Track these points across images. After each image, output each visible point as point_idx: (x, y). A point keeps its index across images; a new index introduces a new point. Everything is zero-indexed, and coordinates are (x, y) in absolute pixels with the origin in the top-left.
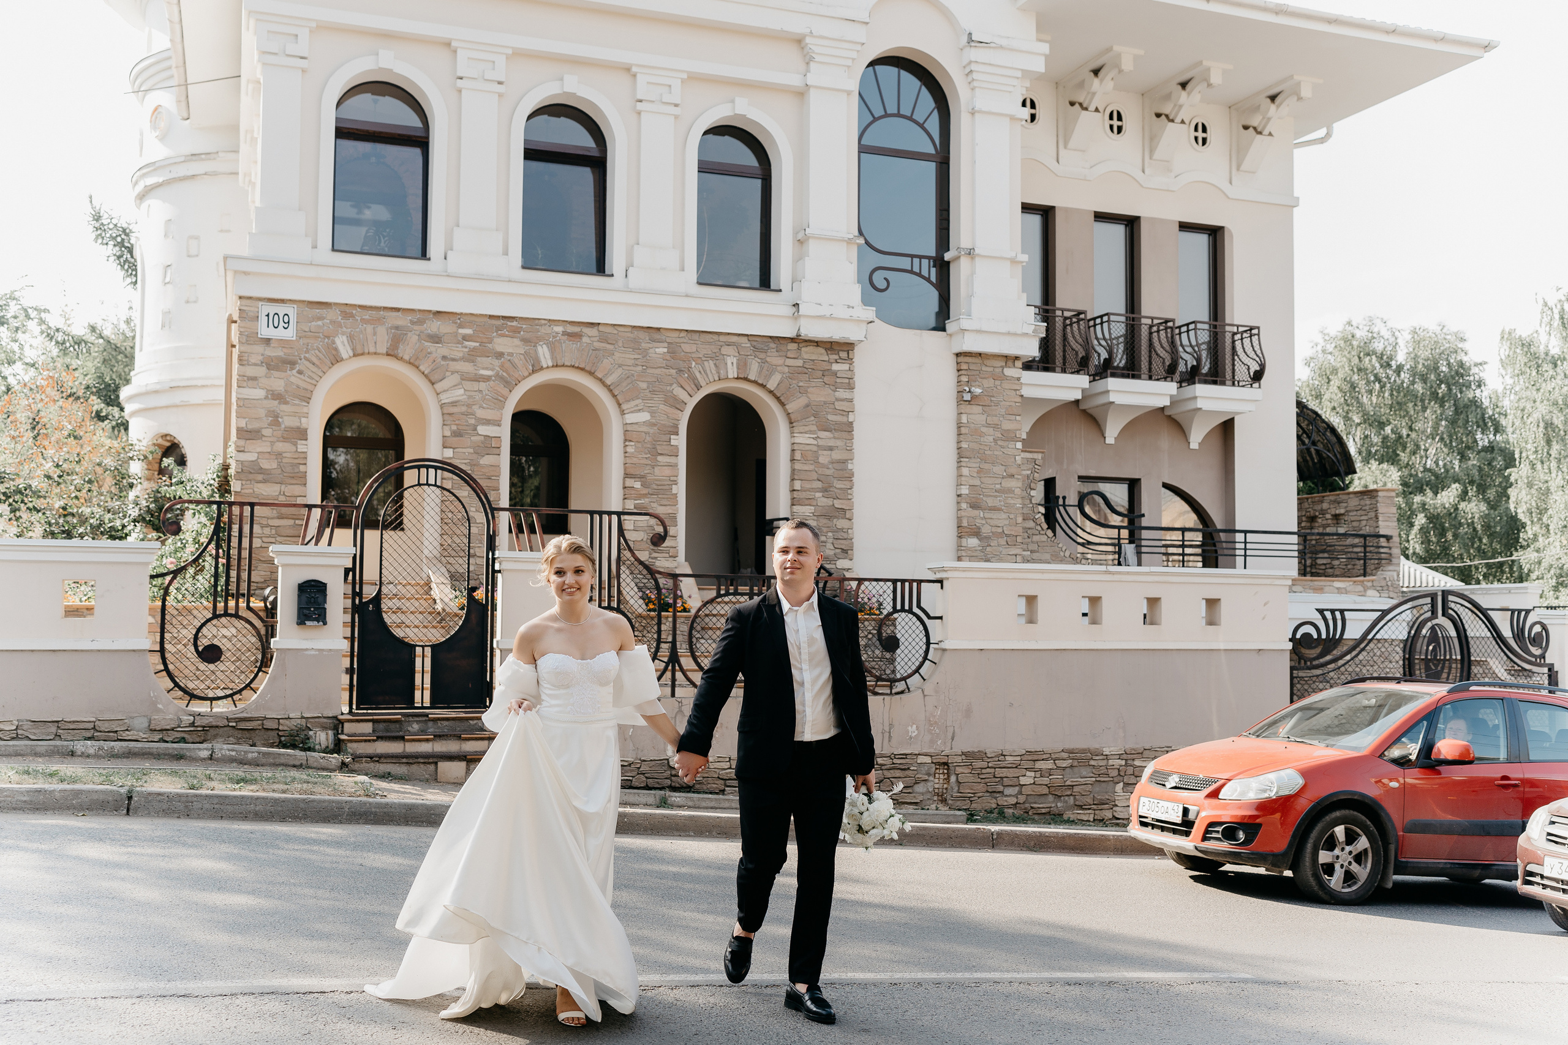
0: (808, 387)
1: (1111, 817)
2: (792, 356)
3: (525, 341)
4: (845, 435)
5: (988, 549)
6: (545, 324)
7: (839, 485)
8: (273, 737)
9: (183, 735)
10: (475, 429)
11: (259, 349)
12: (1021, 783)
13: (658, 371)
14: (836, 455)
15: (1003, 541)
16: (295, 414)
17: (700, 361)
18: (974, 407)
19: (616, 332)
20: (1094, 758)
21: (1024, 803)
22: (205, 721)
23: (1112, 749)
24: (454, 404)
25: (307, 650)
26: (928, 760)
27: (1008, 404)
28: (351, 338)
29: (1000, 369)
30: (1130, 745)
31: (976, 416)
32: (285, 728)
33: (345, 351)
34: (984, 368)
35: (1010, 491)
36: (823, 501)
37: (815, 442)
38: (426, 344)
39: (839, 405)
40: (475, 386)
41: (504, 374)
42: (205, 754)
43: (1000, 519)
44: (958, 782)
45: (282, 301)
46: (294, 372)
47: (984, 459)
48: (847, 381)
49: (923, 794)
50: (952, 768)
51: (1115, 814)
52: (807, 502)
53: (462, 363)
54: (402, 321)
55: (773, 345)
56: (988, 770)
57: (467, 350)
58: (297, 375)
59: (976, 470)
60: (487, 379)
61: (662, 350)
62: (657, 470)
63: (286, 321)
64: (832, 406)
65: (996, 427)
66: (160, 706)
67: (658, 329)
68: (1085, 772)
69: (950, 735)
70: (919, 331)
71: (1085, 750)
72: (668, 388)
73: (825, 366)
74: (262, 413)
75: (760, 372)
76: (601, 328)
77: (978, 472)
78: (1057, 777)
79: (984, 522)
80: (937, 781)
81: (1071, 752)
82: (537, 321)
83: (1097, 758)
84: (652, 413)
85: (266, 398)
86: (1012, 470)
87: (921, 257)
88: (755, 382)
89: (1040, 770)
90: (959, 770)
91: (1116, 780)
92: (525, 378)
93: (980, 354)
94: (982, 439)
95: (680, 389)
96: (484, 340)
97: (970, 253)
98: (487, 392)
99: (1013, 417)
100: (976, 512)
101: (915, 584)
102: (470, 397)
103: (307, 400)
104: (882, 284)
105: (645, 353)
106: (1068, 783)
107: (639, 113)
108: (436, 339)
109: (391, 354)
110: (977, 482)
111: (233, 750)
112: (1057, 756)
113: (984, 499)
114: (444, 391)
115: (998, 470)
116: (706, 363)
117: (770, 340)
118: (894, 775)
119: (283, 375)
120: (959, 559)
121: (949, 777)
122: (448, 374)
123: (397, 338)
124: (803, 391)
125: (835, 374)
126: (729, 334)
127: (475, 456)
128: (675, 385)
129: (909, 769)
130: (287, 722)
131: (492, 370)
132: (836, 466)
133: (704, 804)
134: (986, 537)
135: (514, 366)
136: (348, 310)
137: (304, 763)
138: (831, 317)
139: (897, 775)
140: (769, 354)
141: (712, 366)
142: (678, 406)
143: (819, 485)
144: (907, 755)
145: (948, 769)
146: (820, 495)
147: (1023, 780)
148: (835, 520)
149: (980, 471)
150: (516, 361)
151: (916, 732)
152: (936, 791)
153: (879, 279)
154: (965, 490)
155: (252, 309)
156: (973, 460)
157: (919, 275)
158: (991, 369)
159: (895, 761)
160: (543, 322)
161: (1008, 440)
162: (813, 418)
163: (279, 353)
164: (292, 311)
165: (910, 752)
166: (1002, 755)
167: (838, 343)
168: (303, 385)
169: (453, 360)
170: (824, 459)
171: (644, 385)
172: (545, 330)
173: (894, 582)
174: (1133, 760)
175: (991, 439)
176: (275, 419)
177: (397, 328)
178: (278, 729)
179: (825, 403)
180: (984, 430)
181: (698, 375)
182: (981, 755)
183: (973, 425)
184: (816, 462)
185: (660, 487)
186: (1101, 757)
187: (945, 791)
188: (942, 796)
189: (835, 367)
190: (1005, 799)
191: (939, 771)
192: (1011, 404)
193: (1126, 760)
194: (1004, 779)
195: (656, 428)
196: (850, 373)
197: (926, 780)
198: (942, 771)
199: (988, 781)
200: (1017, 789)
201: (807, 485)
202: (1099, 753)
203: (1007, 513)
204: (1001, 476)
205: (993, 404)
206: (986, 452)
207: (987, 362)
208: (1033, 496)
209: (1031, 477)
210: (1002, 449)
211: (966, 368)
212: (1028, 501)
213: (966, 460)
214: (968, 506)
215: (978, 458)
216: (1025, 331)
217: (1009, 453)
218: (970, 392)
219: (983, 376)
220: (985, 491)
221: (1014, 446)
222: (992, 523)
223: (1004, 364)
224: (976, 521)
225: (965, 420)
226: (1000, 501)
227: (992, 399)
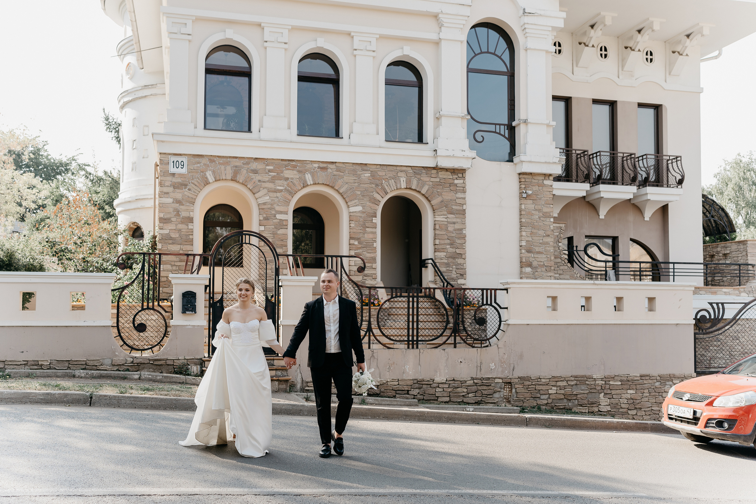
0: (442, 192)
1: (597, 410)
2: (434, 177)
3: (299, 172)
4: (461, 216)
5: (536, 273)
6: (309, 163)
7: (459, 241)
8: (171, 368)
9: (128, 367)
10: (275, 216)
11: (170, 178)
12: (550, 393)
13: (366, 186)
14: (457, 226)
15: (544, 269)
16: (187, 210)
17: (387, 180)
18: (528, 201)
19: (344, 166)
20: (588, 380)
21: (551, 403)
22: (138, 361)
23: (598, 375)
24: (264, 204)
25: (187, 326)
26: (501, 381)
27: (546, 199)
28: (214, 172)
29: (542, 181)
30: (608, 373)
31: (529, 205)
32: (177, 364)
33: (211, 179)
34: (533, 181)
35: (547, 243)
36: (451, 250)
37: (446, 220)
38: (251, 174)
39: (458, 201)
40: (275, 195)
41: (289, 188)
42: (137, 377)
43: (542, 258)
44: (517, 393)
45: (180, 155)
46: (187, 189)
47: (533, 227)
48: (462, 188)
49: (498, 398)
50: (513, 385)
51: (599, 409)
52: (442, 250)
53: (268, 183)
54: (238, 163)
55: (424, 171)
56: (532, 386)
57: (270, 177)
58: (188, 191)
59: (529, 233)
60: (281, 191)
61: (368, 175)
62: (366, 235)
63: (182, 164)
64: (454, 201)
65: (539, 210)
66: (117, 353)
67: (366, 164)
68: (583, 387)
69: (512, 368)
71: (583, 375)
72: (371, 194)
73: (451, 181)
74: (171, 210)
75: (418, 185)
76: (337, 164)
78: (568, 390)
79: (534, 259)
80: (505, 391)
81: (576, 377)
82: (305, 162)
83: (590, 380)
84: (363, 207)
85: (173, 202)
86: (549, 233)
87: (500, 125)
88: (415, 190)
89: (560, 386)
90: (517, 386)
91: (600, 391)
92: (299, 190)
93: (531, 173)
94: (533, 217)
95: (377, 194)
96: (279, 172)
97: (525, 122)
98: (281, 198)
99: (549, 206)
100: (530, 255)
101: (493, 291)
102: (272, 200)
103: (193, 203)
104: (480, 139)
105: (359, 176)
106: (574, 393)
107: (355, 56)
108: (255, 172)
109: (233, 180)
110: (530, 239)
111: (149, 375)
112: (568, 379)
113: (534, 247)
114: (260, 198)
115: (541, 232)
116: (390, 181)
117: (423, 169)
118: (483, 389)
119: (181, 191)
120: (521, 278)
121: (511, 389)
122: (261, 189)
123: (236, 172)
124: (440, 194)
125: (456, 185)
126: (401, 166)
127: (275, 230)
128: (374, 192)
129: (490, 385)
130: (178, 361)
131: (283, 186)
132: (458, 232)
133: (384, 403)
134: (535, 267)
135: (294, 184)
136: (212, 159)
137: (185, 381)
138: (453, 156)
139: (485, 388)
140: (422, 176)
141: (393, 182)
142: (376, 203)
143: (448, 241)
144: (489, 378)
145: (511, 386)
146: (449, 246)
147: (550, 392)
148: (457, 259)
149: (532, 233)
150: (295, 182)
151: (494, 367)
152: (505, 397)
153: (478, 136)
154: (524, 243)
155: (166, 159)
156: (528, 228)
157: (499, 134)
158: (537, 181)
159: (483, 381)
160: (308, 162)
161: (546, 217)
162: (445, 208)
163: (179, 180)
164: (185, 159)
165: (491, 377)
166: (539, 378)
167: (457, 169)
168: (191, 196)
169: (264, 182)
170: (451, 228)
171: (359, 193)
172: (309, 166)
173: (482, 290)
174: (609, 381)
175: (537, 217)
176: (178, 213)
177: (236, 167)
178: (173, 365)
179: (451, 200)
180: (533, 212)
181: (386, 187)
182: (528, 378)
183: (528, 210)
184: (447, 230)
185: (367, 244)
186: (592, 380)
187: (509, 397)
188: (508, 399)
189: (456, 182)
190: (541, 401)
191: (506, 387)
192: (548, 199)
193: (605, 381)
194: (541, 391)
195: (365, 214)
196: (464, 184)
197: (500, 391)
198: (507, 387)
199: (532, 391)
200: (547, 396)
201: (442, 242)
202: (591, 377)
203: (546, 255)
204: (543, 236)
205: (538, 199)
206: (535, 224)
207: (535, 177)
208: (560, 246)
209: (559, 236)
210: (543, 222)
211: (524, 181)
212: (558, 249)
213: (524, 228)
214: (526, 251)
215: (530, 227)
216: (554, 161)
217: (547, 224)
218: (526, 193)
219: (533, 185)
220: (534, 243)
221: (549, 220)
222: (538, 260)
223: (544, 178)
224: (530, 259)
225: (523, 208)
226: (542, 249)
227: (538, 196)
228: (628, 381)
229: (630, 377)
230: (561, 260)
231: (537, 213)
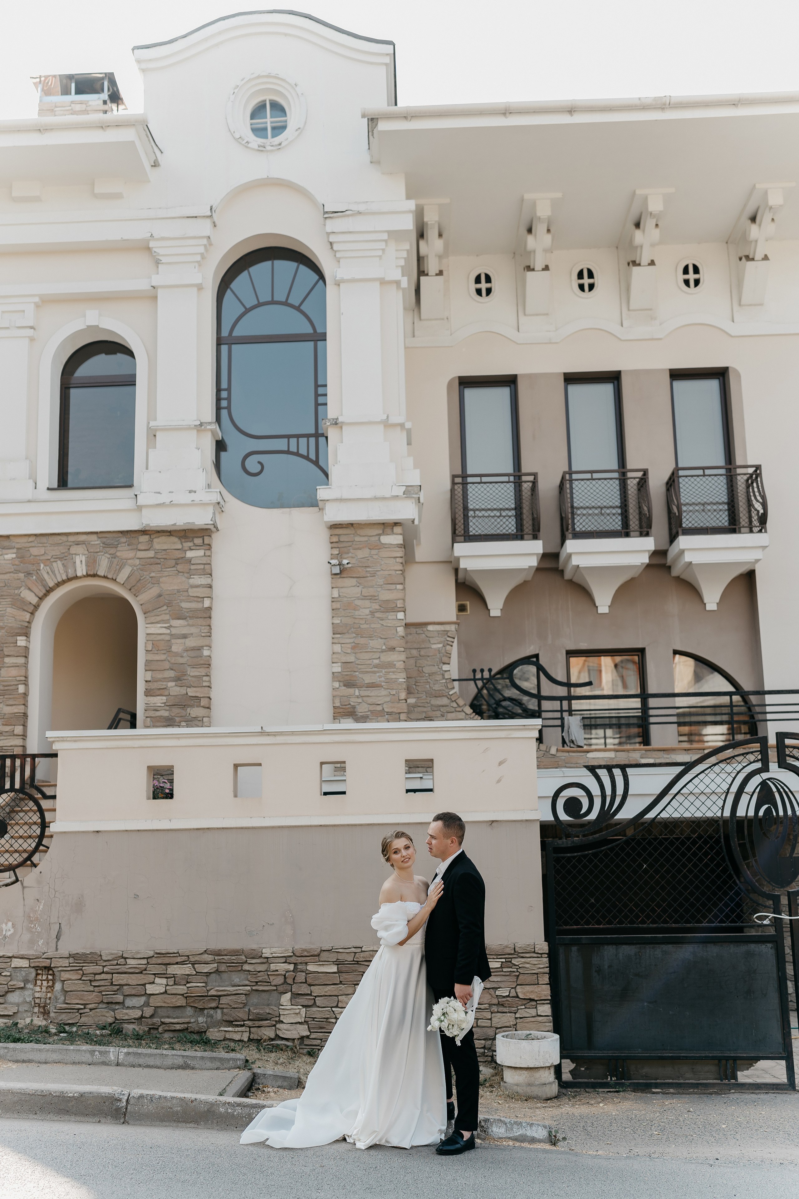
0: (161, 577)
1: (272, 1035)
2: (143, 548)
4: (201, 621)
7: (192, 672)
12: (148, 992)
14: (191, 643)
17: (48, 562)
18: (346, 580)
20: (249, 961)
21: (151, 1017)
23: (274, 950)
26: (25, 963)
27: (387, 573)
29: (376, 538)
30: (302, 944)
31: (350, 588)
34: (357, 539)
35: (391, 665)
36: (174, 689)
37: (168, 631)
39: (193, 592)
44: (65, 992)
47: (359, 634)
48: (202, 567)
49: (18, 1005)
50: (57, 974)
55: (123, 540)
56: (103, 976)
59: (349, 646)
61: (10, 556)
62: (3, 671)
64: (185, 594)
65: (372, 598)
67: (8, 537)
68: (236, 978)
69: (54, 934)
70: (288, 509)
71: (238, 951)
72: (16, 592)
73: (178, 554)
75: (110, 568)
77: (353, 648)
78: (197, 985)
79: (360, 700)
80: (38, 989)
81: (218, 953)
83: (254, 961)
86: (393, 643)
87: (298, 436)
88: (105, 577)
89: (174, 976)
90: (65, 976)
91: (280, 988)
93: (353, 524)
94: (357, 613)
95: (27, 591)
97: (337, 423)
99: (393, 587)
104: (256, 469)
106: (212, 992)
110: (351, 658)
112: (197, 958)
113: (360, 675)
115: (376, 644)
116: (52, 564)
117: (117, 535)
121: (54, 984)
124: (156, 582)
125: (189, 561)
126: (78, 533)
128: (22, 588)
132: (192, 653)
138: (172, 504)
140: (119, 549)
141: (58, 566)
142: (26, 607)
143: (172, 674)
145: (53, 975)
146: (173, 684)
147: (150, 989)
149: (355, 647)
151: (12, 930)
152: (37, 1001)
153: (252, 464)
154: (339, 668)
156: (347, 636)
157: (297, 454)
158: (366, 539)
161: (387, 611)
162: (163, 607)
165: (2, 954)
166: (122, 957)
167: (192, 530)
170: (177, 646)
174: (306, 963)
175: (367, 611)
179: (179, 591)
180: (358, 602)
181: (46, 576)
182: (94, 958)
183: (346, 599)
184: (169, 651)
185: (6, 688)
186: (258, 961)
187: (48, 1001)
188: (44, 1007)
189: (189, 554)
190: (125, 1011)
191: (40, 977)
192: (390, 572)
193: (295, 964)
194: (125, 987)
195: (3, 631)
196: (205, 558)
197: (22, 988)
198: (44, 977)
199: (102, 988)
200: (143, 999)
201: (159, 675)
202: (256, 955)
203: (388, 689)
204: (379, 650)
205: (369, 575)
206: (362, 626)
207: (361, 532)
208: (446, 671)
209: (443, 651)
210: (380, 622)
211: (337, 540)
212: (441, 677)
213: (339, 636)
214: (342, 684)
215: (352, 633)
216: (394, 493)
217: (389, 625)
218: (340, 564)
219: (357, 547)
220: (359, 667)
221: (395, 617)
222: (370, 700)
223: (381, 532)
224: (351, 699)
225: (336, 595)
226: (380, 677)
227: (368, 569)
228: (358, 963)
229: (362, 954)
230: (449, 701)
231: (367, 603)
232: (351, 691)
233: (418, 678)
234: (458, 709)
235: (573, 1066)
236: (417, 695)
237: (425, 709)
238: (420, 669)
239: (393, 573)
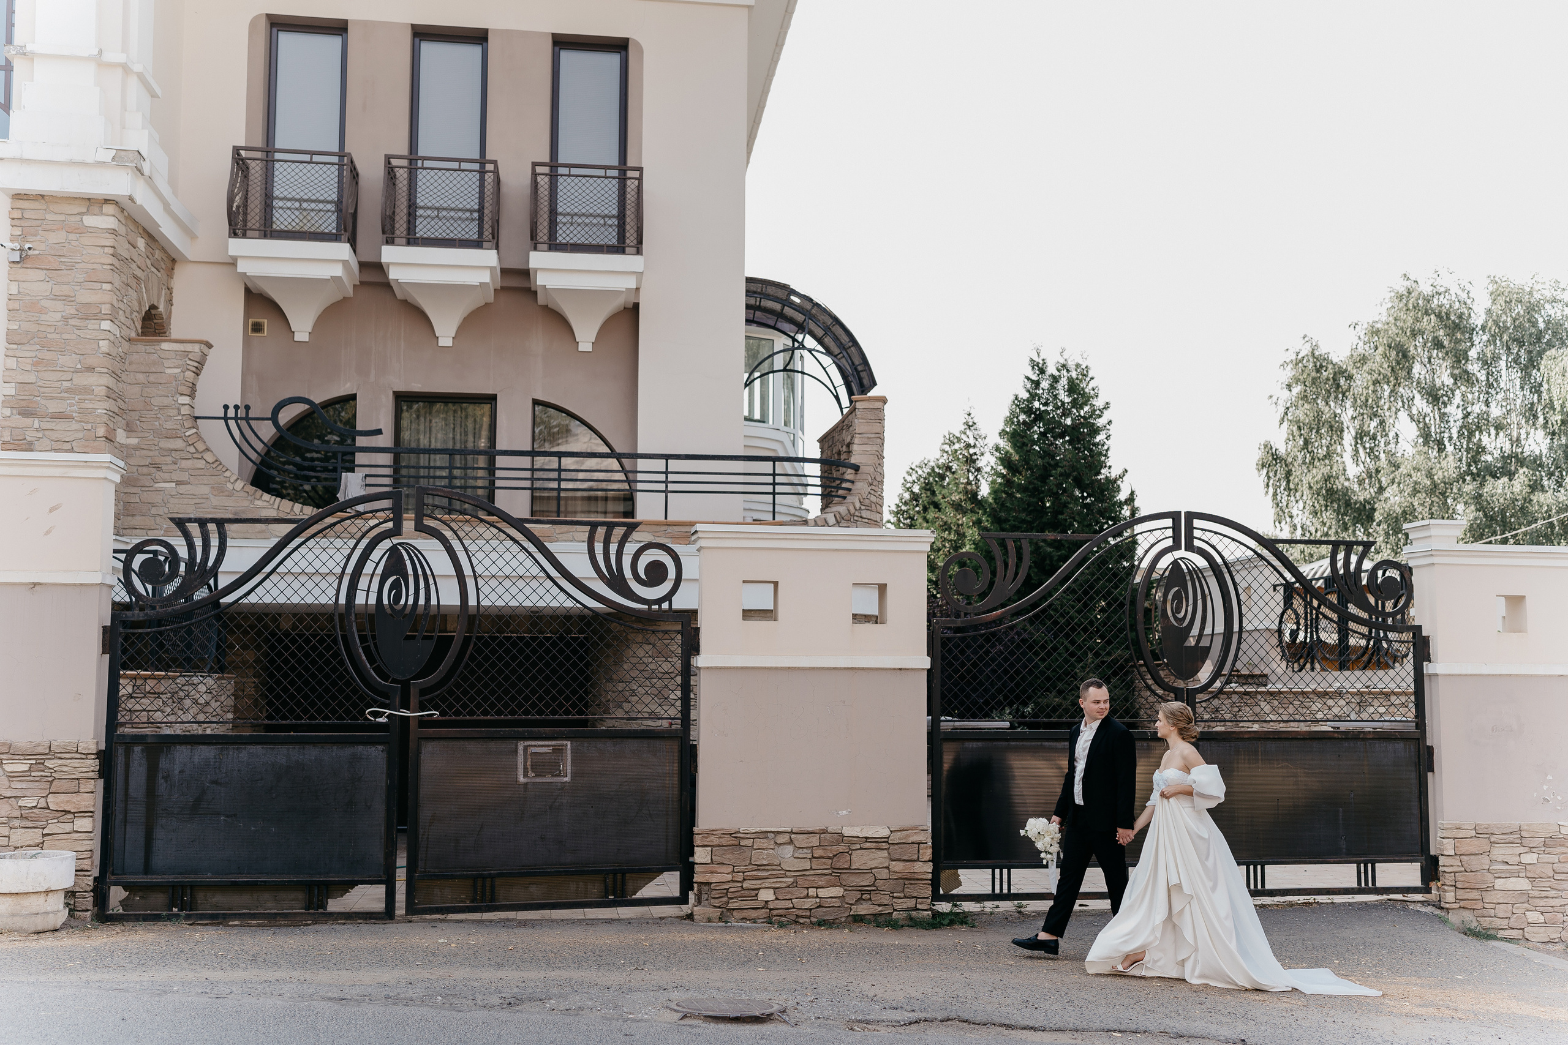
27: (90, 266)
29: (78, 218)
31: (35, 282)
34: (49, 217)
35: (87, 390)
43: (68, 432)
47: (44, 345)
59: (29, 361)
65: (66, 299)
77: (34, 364)
86: (91, 361)
94: (43, 317)
97: (24, 52)
99: (97, 286)
110: (32, 378)
113: (41, 401)
115: (68, 360)
149: (38, 363)
156: (26, 347)
158: (62, 218)
161: (86, 318)
175: (58, 316)
180: (46, 304)
183: (29, 298)
192: (95, 266)
203: (80, 421)
204: (72, 370)
205: (63, 267)
206: (49, 336)
207: (53, 207)
208: (183, 405)
209: (181, 378)
210: (76, 331)
211: (20, 216)
212: (175, 412)
213: (15, 346)
214: (15, 411)
215: (35, 344)
216: (100, 158)
217: (88, 337)
218: (21, 250)
219: (48, 227)
220: (42, 390)
221: (97, 327)
222: (55, 435)
223: (85, 210)
224: (27, 433)
225: (15, 291)
226: (72, 405)
227: (63, 260)
230: (185, 444)
231: (59, 305)
232: (28, 421)
233: (144, 412)
234: (196, 456)
235: (125, 894)
236: (140, 435)
237: (151, 454)
238: (148, 400)
239: (99, 267)
